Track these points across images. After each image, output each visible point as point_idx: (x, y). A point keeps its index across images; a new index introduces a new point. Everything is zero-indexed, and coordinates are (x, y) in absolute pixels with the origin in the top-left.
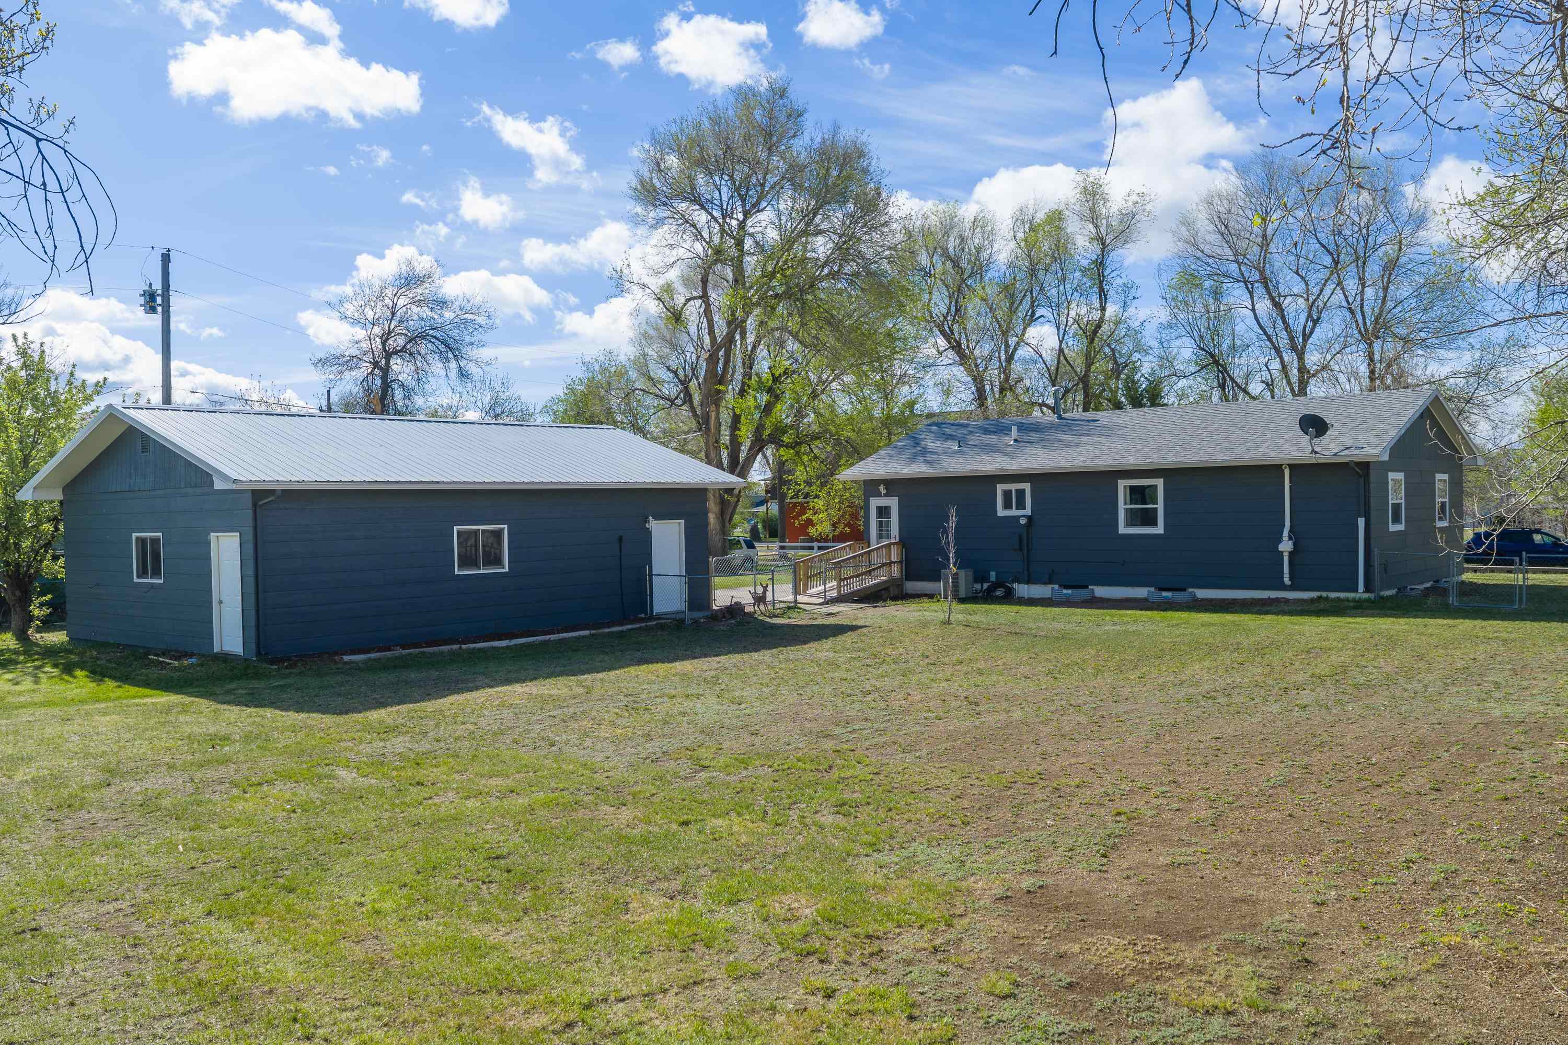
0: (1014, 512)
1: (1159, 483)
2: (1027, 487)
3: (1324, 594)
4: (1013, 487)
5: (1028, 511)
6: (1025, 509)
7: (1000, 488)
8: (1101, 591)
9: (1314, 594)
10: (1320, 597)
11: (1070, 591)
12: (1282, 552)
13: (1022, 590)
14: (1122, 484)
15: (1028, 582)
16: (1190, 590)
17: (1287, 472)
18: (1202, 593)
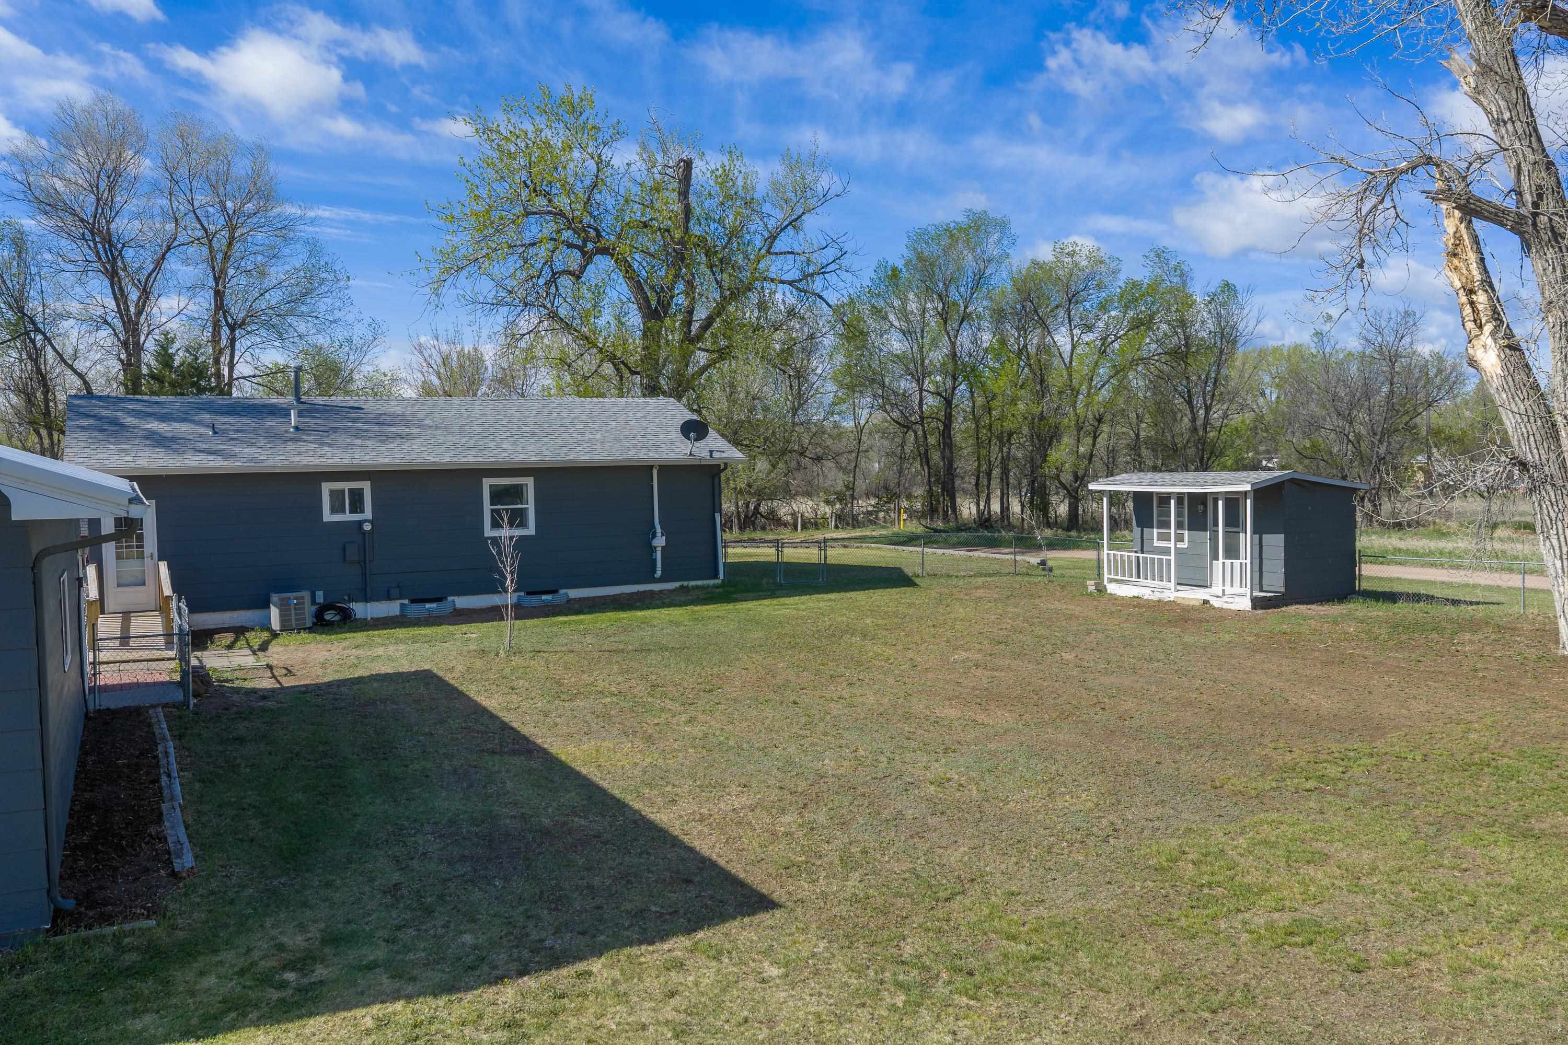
0: (348, 517)
1: (529, 482)
2: (366, 486)
3: (685, 584)
4: (346, 486)
5: (368, 514)
6: (362, 511)
7: (326, 488)
8: (462, 602)
9: (677, 584)
10: (682, 587)
11: (434, 605)
12: (655, 548)
13: (360, 609)
14: (487, 483)
15: (366, 600)
16: (563, 591)
17: (655, 472)
18: (574, 593)
